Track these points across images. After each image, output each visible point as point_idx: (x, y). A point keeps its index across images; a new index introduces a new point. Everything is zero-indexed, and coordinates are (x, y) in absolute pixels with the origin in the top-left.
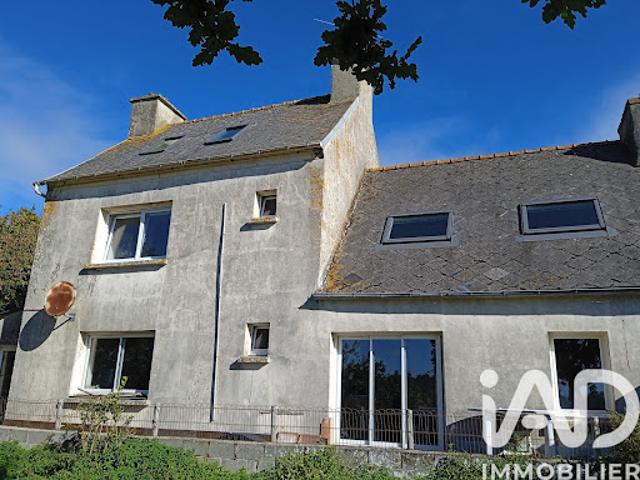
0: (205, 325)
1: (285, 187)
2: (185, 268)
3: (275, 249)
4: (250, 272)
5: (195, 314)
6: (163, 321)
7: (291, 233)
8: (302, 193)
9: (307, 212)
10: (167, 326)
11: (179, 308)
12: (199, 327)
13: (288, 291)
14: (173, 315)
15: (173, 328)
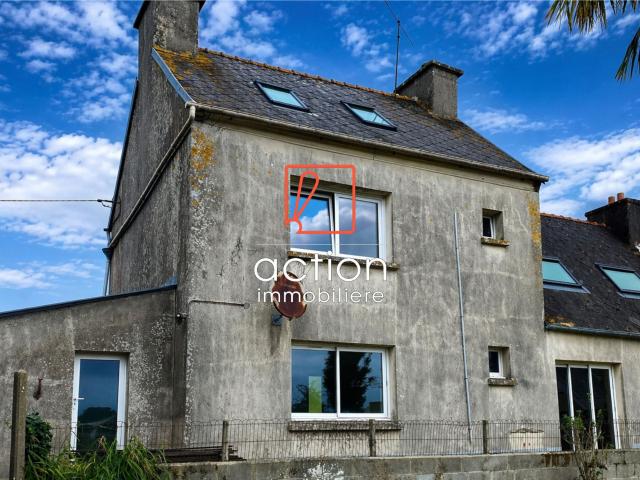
0: (449, 344)
1: (510, 212)
2: (419, 278)
3: (507, 274)
4: (486, 293)
5: (438, 332)
6: (403, 336)
7: (518, 260)
8: (524, 223)
9: (529, 242)
10: (407, 342)
11: (419, 323)
12: (443, 346)
13: (521, 318)
14: (413, 330)
15: (414, 344)
